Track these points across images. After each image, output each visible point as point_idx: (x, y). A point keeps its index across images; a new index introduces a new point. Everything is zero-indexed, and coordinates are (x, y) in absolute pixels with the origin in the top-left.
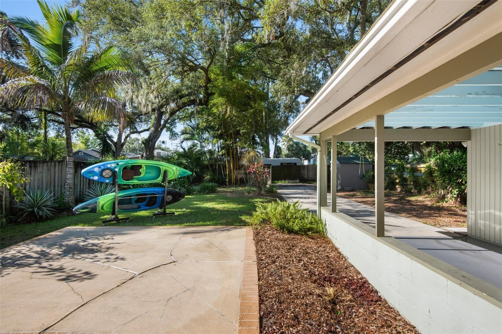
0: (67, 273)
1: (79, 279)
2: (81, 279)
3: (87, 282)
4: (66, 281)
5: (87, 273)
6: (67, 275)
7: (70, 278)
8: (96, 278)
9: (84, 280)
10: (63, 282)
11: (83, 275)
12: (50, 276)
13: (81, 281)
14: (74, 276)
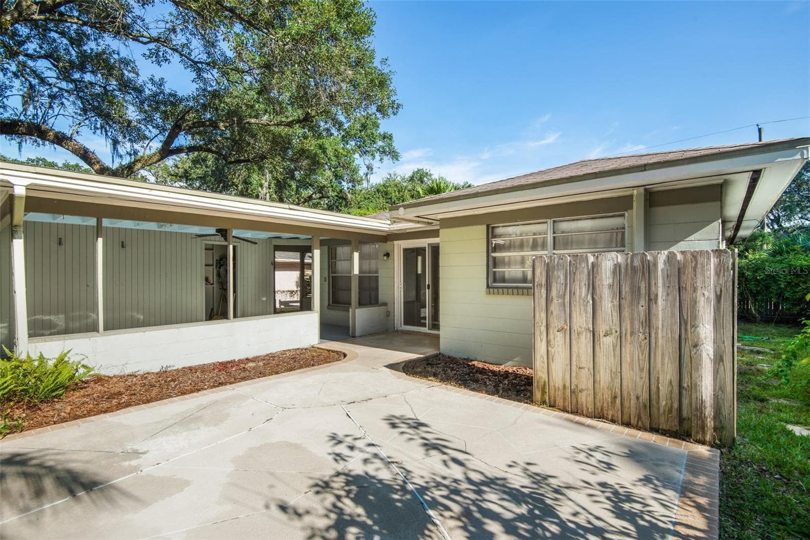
0: (418, 434)
1: (405, 419)
2: (403, 420)
3: (398, 414)
4: (417, 421)
5: (394, 426)
6: (417, 431)
7: (415, 425)
8: (386, 415)
9: (399, 417)
10: (422, 420)
11: (398, 425)
12: (440, 437)
13: (402, 416)
14: (411, 427)
